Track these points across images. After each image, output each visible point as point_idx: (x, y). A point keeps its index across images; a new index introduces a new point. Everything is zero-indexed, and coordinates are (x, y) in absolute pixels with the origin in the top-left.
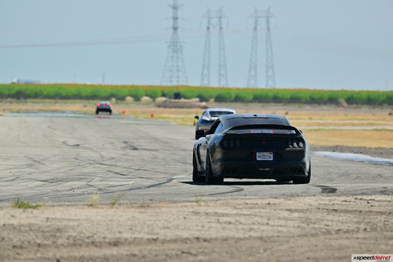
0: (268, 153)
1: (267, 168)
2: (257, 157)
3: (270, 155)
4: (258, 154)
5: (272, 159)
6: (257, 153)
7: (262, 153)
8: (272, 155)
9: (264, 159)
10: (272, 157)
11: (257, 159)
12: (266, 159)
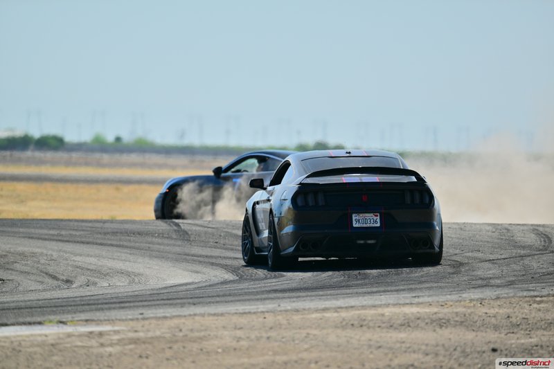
0: (372, 214)
1: (371, 239)
2: (354, 222)
3: (375, 218)
4: (354, 217)
5: (378, 225)
6: (354, 215)
7: (361, 215)
8: (378, 218)
9: (365, 225)
10: (378, 220)
11: (354, 226)
12: (368, 225)
